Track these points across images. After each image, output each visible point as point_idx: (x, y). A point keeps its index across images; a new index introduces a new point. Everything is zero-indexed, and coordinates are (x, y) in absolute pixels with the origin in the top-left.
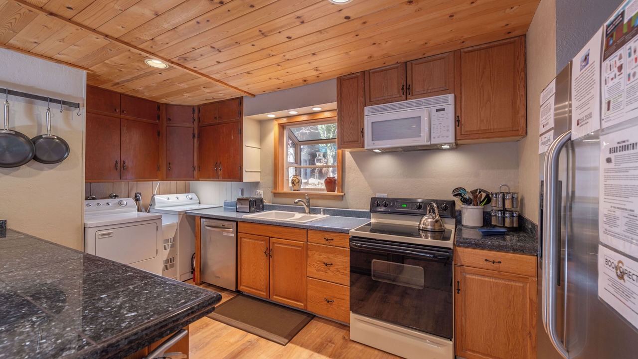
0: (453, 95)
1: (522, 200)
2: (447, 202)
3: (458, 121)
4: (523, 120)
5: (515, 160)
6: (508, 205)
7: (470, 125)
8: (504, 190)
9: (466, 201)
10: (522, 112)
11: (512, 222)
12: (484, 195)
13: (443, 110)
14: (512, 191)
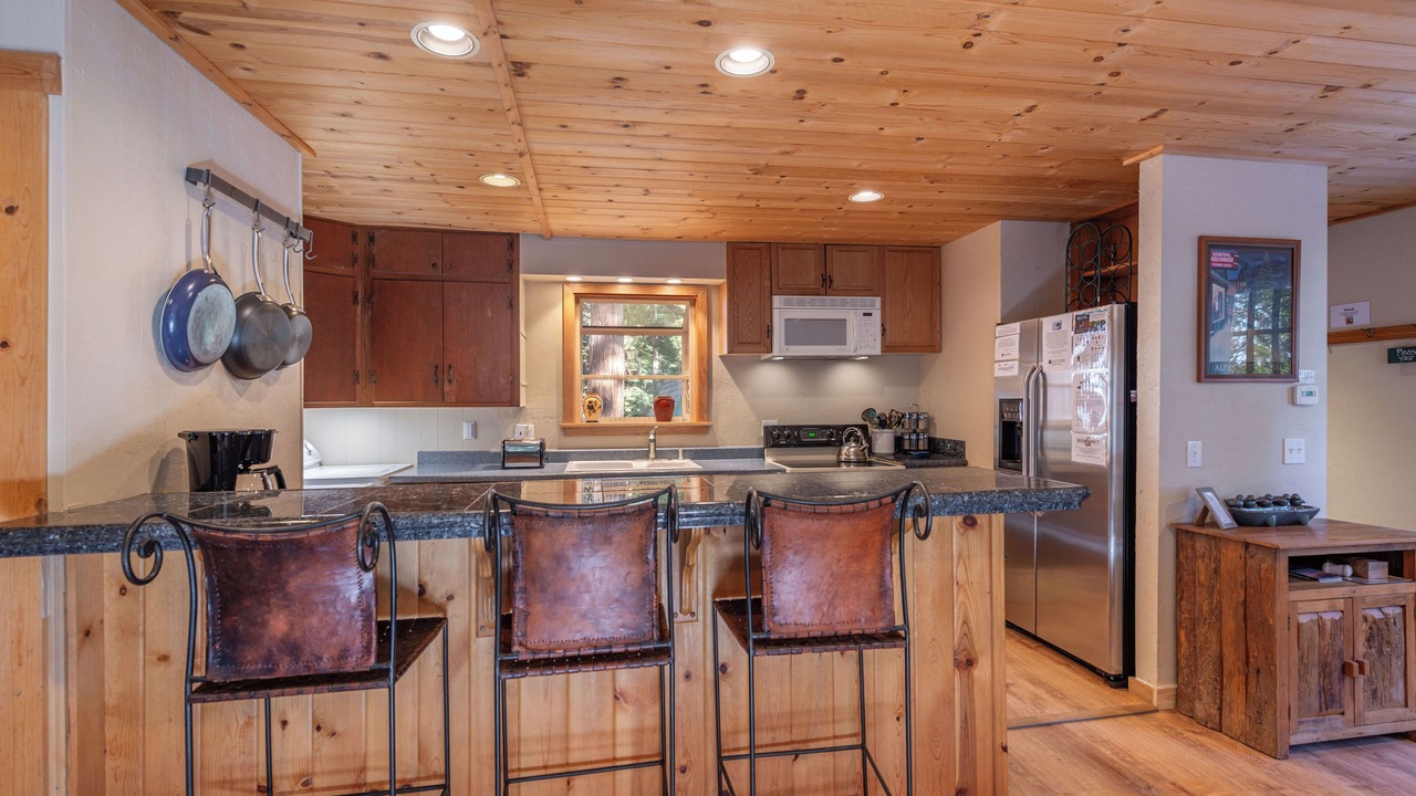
0: (880, 299)
2: (858, 426)
3: (883, 331)
4: (938, 335)
6: (921, 426)
7: (894, 336)
8: (914, 410)
9: (881, 424)
10: (938, 328)
12: (897, 416)
13: (870, 314)
14: (925, 411)
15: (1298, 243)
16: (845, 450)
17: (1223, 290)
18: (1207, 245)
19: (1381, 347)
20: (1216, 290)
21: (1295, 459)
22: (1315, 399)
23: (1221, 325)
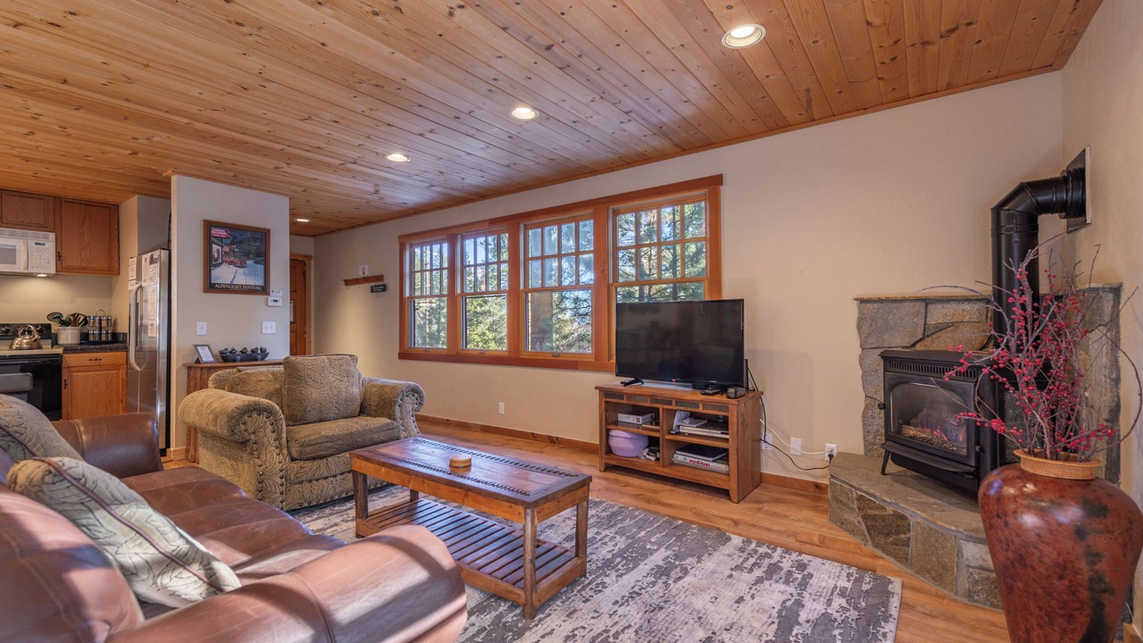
0: (54, 234)
1: (115, 321)
2: (42, 325)
3: (60, 256)
4: (117, 264)
5: (109, 291)
6: (104, 324)
7: (70, 261)
8: (101, 314)
9: (65, 323)
10: (116, 258)
11: (107, 337)
12: (82, 318)
13: (43, 244)
14: (107, 315)
15: (269, 231)
16: (17, 341)
17: (220, 248)
18: (209, 225)
19: (368, 286)
20: (215, 247)
21: (269, 331)
22: (280, 304)
23: (218, 265)
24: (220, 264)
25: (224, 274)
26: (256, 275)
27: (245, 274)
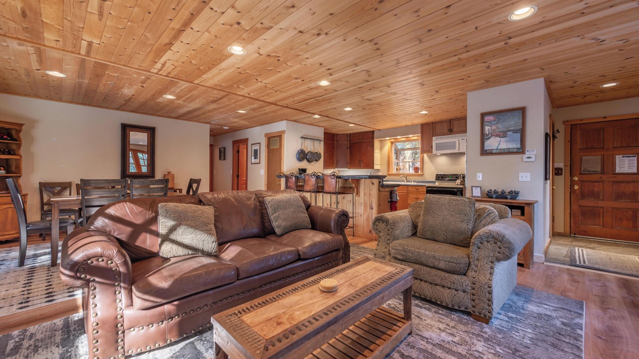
17: (490, 128)
18: (483, 115)
20: (487, 128)
21: (524, 179)
22: (533, 159)
23: (489, 138)
24: (490, 137)
25: (493, 143)
26: (514, 141)
27: (506, 141)
